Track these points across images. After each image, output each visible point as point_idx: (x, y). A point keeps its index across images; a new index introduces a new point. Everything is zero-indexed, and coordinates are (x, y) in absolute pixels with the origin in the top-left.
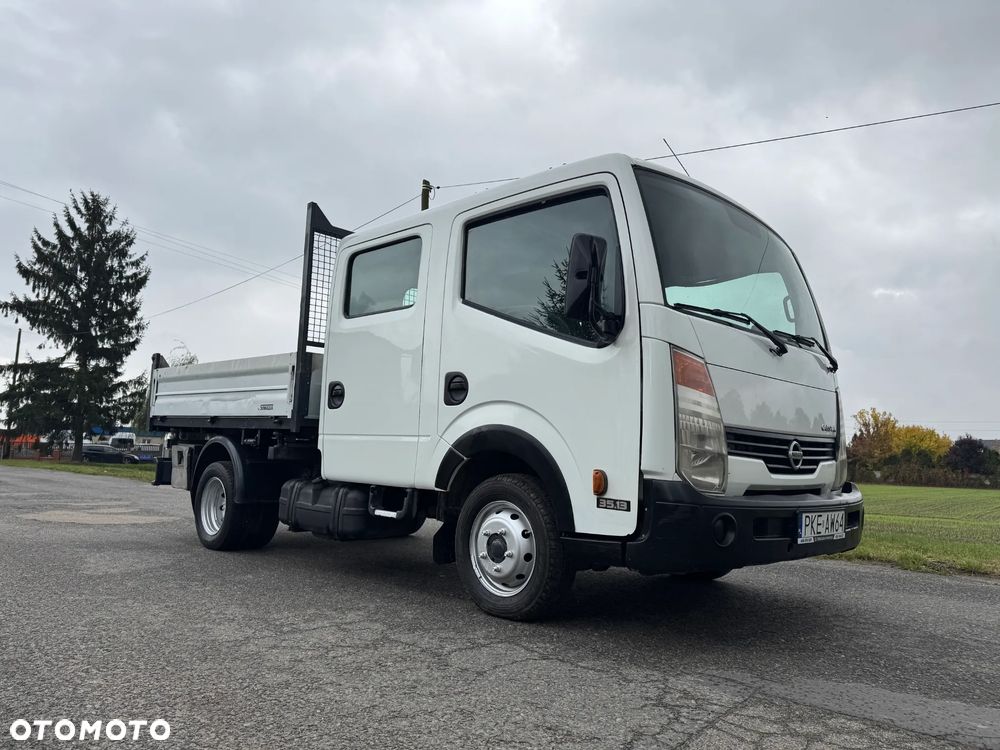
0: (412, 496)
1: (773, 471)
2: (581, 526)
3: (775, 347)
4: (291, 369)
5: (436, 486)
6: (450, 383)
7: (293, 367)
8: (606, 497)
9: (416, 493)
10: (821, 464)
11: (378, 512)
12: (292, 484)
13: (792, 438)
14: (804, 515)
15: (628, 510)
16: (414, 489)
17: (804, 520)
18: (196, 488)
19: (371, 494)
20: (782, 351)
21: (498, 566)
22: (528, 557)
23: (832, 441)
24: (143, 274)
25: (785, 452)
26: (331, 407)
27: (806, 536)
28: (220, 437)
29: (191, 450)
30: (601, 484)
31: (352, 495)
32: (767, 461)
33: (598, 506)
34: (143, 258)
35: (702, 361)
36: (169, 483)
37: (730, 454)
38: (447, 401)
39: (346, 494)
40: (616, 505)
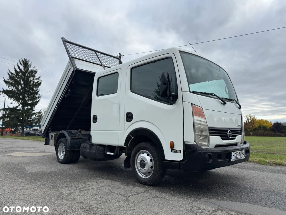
0: (118, 147)
1: (223, 139)
2: (167, 158)
3: (223, 103)
5: (125, 145)
6: (128, 115)
8: (174, 149)
10: (237, 136)
11: (108, 153)
12: (84, 144)
14: (232, 152)
15: (181, 153)
17: (233, 154)
18: (56, 146)
19: (106, 148)
20: (225, 104)
21: (143, 169)
22: (152, 167)
23: (240, 129)
24: (40, 82)
25: (226, 134)
27: (233, 158)
28: (63, 131)
29: (55, 135)
30: (172, 145)
31: (101, 148)
32: (221, 136)
33: (172, 152)
34: (40, 77)
35: (201, 108)
36: (49, 144)
37: (210, 135)
38: (127, 121)
39: (99, 147)
40: (177, 151)
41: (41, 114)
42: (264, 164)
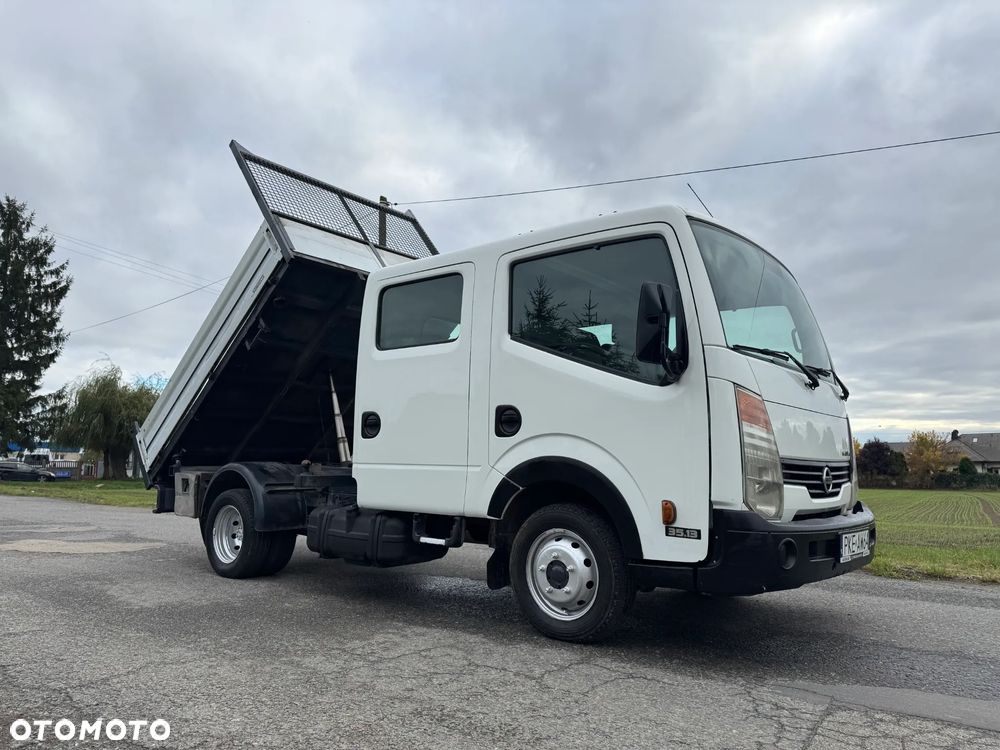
0: (461, 521)
1: (813, 496)
2: (649, 554)
3: (808, 381)
5: (489, 514)
6: (501, 416)
9: (464, 521)
10: (843, 486)
11: (424, 540)
13: (824, 464)
14: (844, 536)
15: (699, 537)
16: (463, 518)
18: (207, 518)
19: (414, 521)
20: (815, 384)
21: (559, 591)
22: (590, 585)
23: (846, 464)
24: (63, 284)
25: (819, 478)
26: (365, 436)
27: (846, 555)
28: (236, 465)
29: (198, 478)
30: (669, 514)
31: (392, 523)
32: (809, 487)
33: (667, 535)
34: (63, 267)
35: (760, 398)
36: (171, 510)
37: (785, 483)
38: (499, 433)
39: (385, 521)
40: (686, 533)
41: (64, 401)
42: (891, 576)
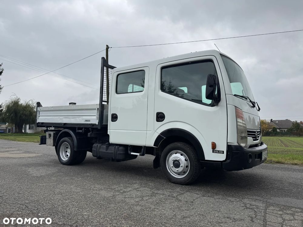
0: (144, 148)
1: (254, 140)
2: (207, 158)
3: (252, 105)
4: (97, 109)
5: (154, 146)
6: (158, 115)
7: (98, 109)
8: (216, 150)
9: (145, 148)
10: (259, 137)
11: (132, 153)
12: (97, 144)
13: (256, 131)
14: (263, 152)
15: (223, 153)
16: (145, 147)
17: (263, 154)
18: (57, 145)
19: (129, 148)
20: (254, 107)
21: (177, 169)
22: (187, 167)
25: (255, 135)
26: (112, 121)
27: (263, 158)
28: (67, 130)
29: (54, 133)
30: (214, 146)
31: (121, 148)
32: (253, 137)
33: (213, 152)
35: (241, 111)
36: (46, 144)
37: (248, 136)
38: (158, 121)
39: (119, 148)
40: (219, 152)
